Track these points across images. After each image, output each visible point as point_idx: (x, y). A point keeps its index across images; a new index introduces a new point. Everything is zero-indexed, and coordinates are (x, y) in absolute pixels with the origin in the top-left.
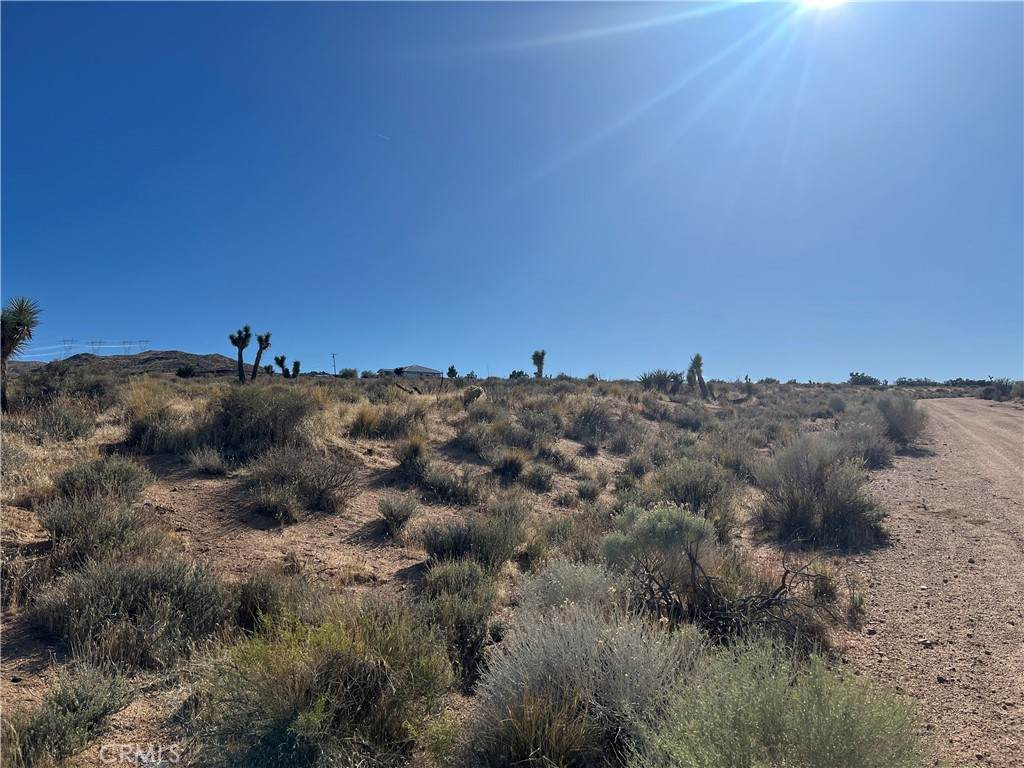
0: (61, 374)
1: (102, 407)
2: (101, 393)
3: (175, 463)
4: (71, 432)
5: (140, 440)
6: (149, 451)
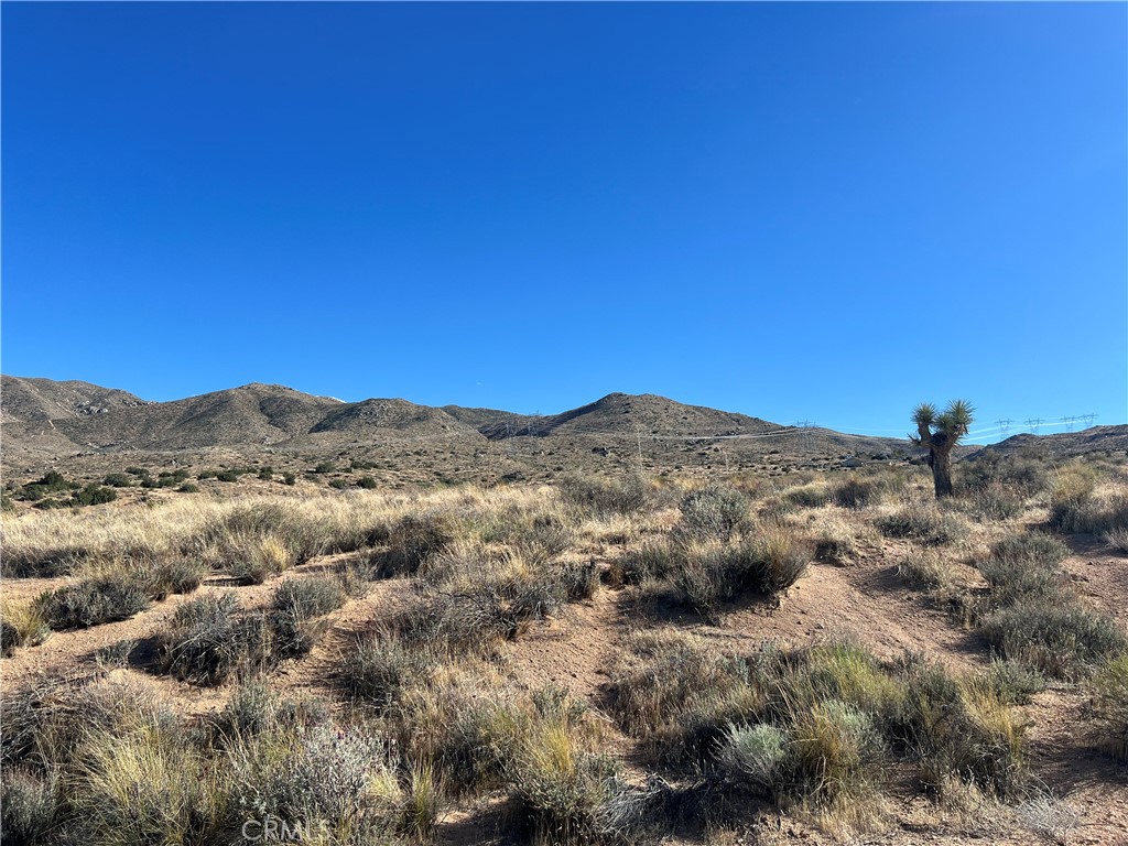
0: (994, 463)
1: (1031, 493)
2: (1030, 480)
3: (1092, 543)
4: (1004, 513)
5: (1061, 521)
6: (1070, 530)
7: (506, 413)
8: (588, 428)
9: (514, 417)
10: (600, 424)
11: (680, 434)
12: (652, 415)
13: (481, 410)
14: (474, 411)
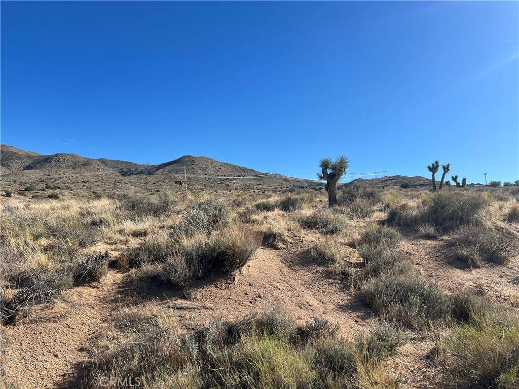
1: (374, 203)
2: (373, 197)
3: (411, 231)
5: (394, 219)
6: (399, 224)
7: (132, 163)
8: (174, 171)
9: (135, 165)
10: (179, 169)
11: (218, 176)
12: (205, 166)
13: (119, 161)
14: (114, 161)
